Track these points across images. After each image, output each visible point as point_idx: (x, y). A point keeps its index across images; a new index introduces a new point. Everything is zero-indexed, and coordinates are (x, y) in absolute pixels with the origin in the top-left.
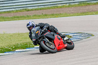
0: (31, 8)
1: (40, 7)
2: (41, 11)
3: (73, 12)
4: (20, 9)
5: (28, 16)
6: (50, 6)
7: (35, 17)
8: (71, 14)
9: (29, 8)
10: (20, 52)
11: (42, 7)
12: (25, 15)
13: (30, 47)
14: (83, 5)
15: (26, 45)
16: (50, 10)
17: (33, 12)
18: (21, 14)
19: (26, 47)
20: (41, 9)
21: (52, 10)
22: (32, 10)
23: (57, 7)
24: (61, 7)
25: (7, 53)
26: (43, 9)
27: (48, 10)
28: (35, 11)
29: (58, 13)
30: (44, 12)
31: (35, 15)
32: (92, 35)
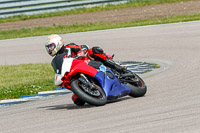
0: (31, 13)
1: (48, 11)
2: (51, 19)
3: (116, 19)
4: (7, 16)
5: (25, 31)
6: (69, 9)
7: (38, 33)
8: (113, 24)
9: (27, 13)
10: (10, 103)
11: (53, 10)
12: (18, 29)
13: (29, 95)
14: (136, 4)
15: (21, 89)
16: (69, 17)
17: (35, 21)
18: (10, 27)
19: (22, 95)
20: (50, 15)
22: (32, 17)
23: (84, 9)
24: (91, 11)
26: (55, 15)
27: (66, 17)
28: (38, 20)
29: (86, 22)
30: (58, 21)
31: (39, 29)
32: (155, 66)
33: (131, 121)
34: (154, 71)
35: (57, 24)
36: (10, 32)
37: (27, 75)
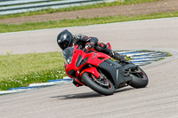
0: (57, 7)
2: (75, 13)
3: (132, 12)
5: (51, 23)
6: (91, 3)
7: (64, 24)
8: (130, 17)
9: (53, 7)
10: (38, 87)
11: (77, 5)
12: (46, 21)
13: (55, 79)
15: (47, 74)
16: (91, 10)
17: (60, 14)
18: (38, 19)
19: (49, 79)
20: (74, 9)
21: (95, 10)
22: (58, 11)
23: (104, 4)
24: (111, 5)
25: (14, 91)
26: (79, 9)
27: (88, 10)
28: (64, 13)
29: (106, 15)
30: (81, 14)
31: (64, 21)
32: (168, 55)
33: (146, 103)
34: (167, 59)
35: (80, 17)
36: (38, 24)
37: (53, 62)
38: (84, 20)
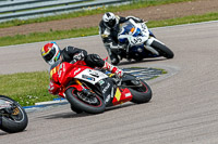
0: (26, 18)
1: (45, 15)
2: (48, 24)
5: (19, 37)
6: (67, 12)
9: (21, 18)
11: (50, 14)
14: (140, 5)
16: (68, 21)
17: (30, 26)
18: (3, 33)
20: (47, 20)
21: (72, 20)
22: (27, 22)
23: (83, 12)
24: (91, 14)
26: (52, 19)
27: (64, 21)
28: (34, 25)
29: (86, 26)
30: (55, 26)
31: (34, 34)
32: (162, 72)
33: (136, 132)
34: (161, 77)
35: (54, 30)
37: (22, 85)
38: (59, 32)
